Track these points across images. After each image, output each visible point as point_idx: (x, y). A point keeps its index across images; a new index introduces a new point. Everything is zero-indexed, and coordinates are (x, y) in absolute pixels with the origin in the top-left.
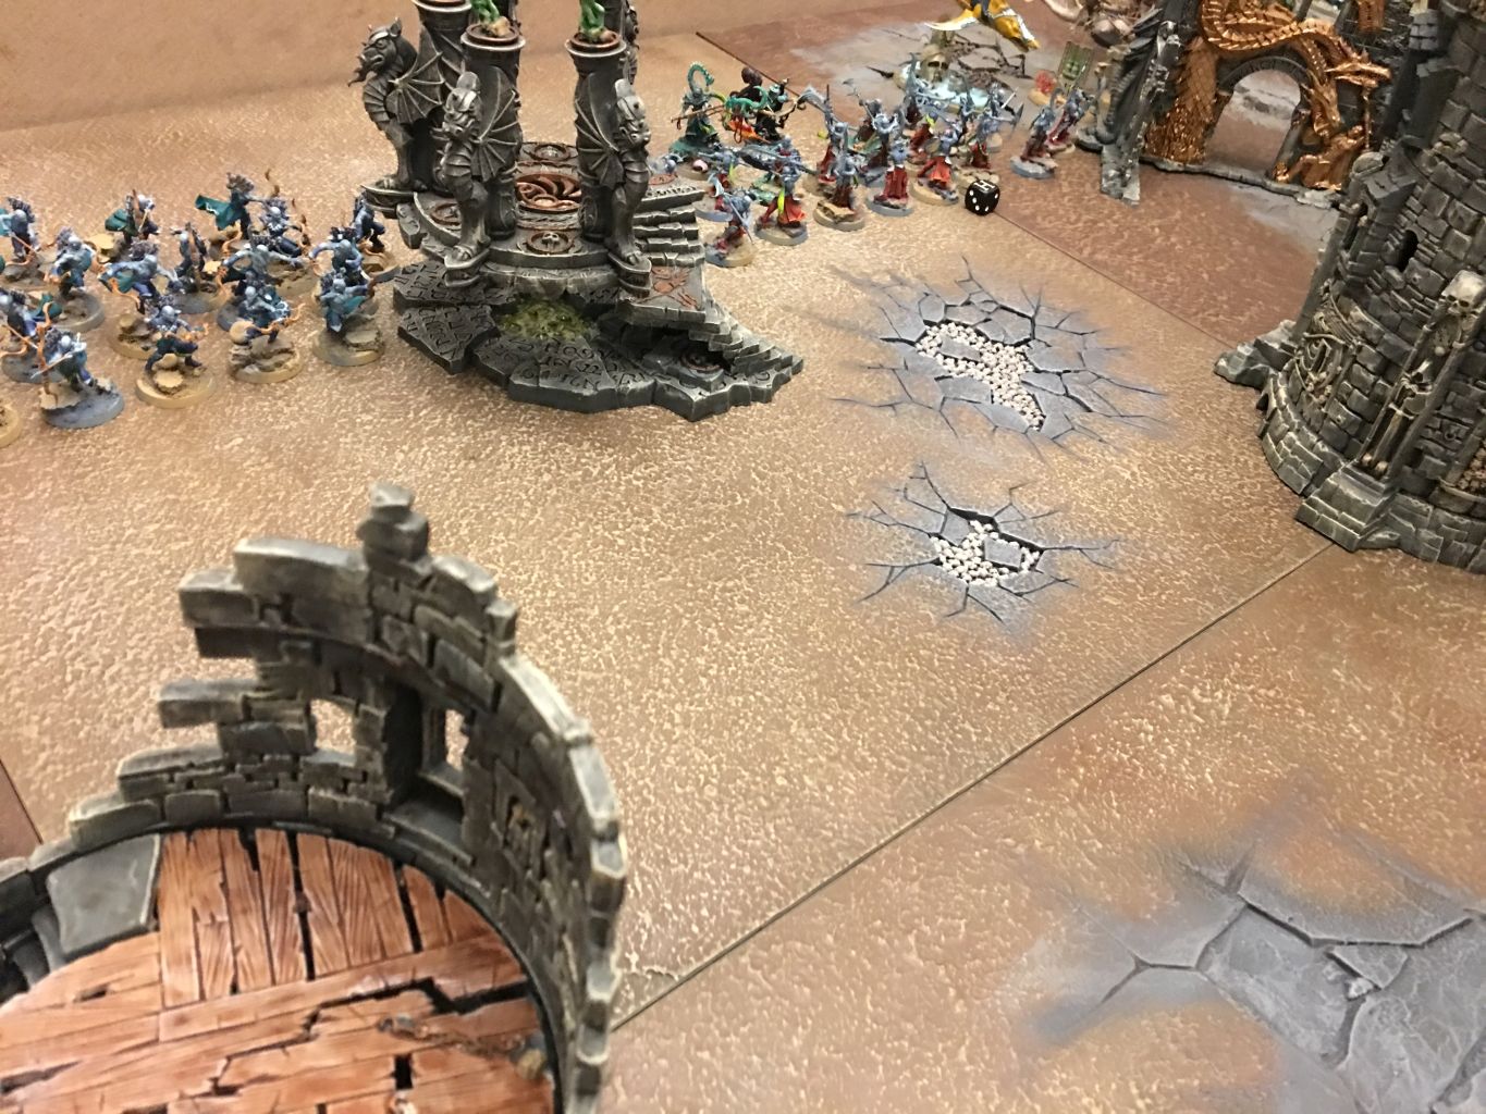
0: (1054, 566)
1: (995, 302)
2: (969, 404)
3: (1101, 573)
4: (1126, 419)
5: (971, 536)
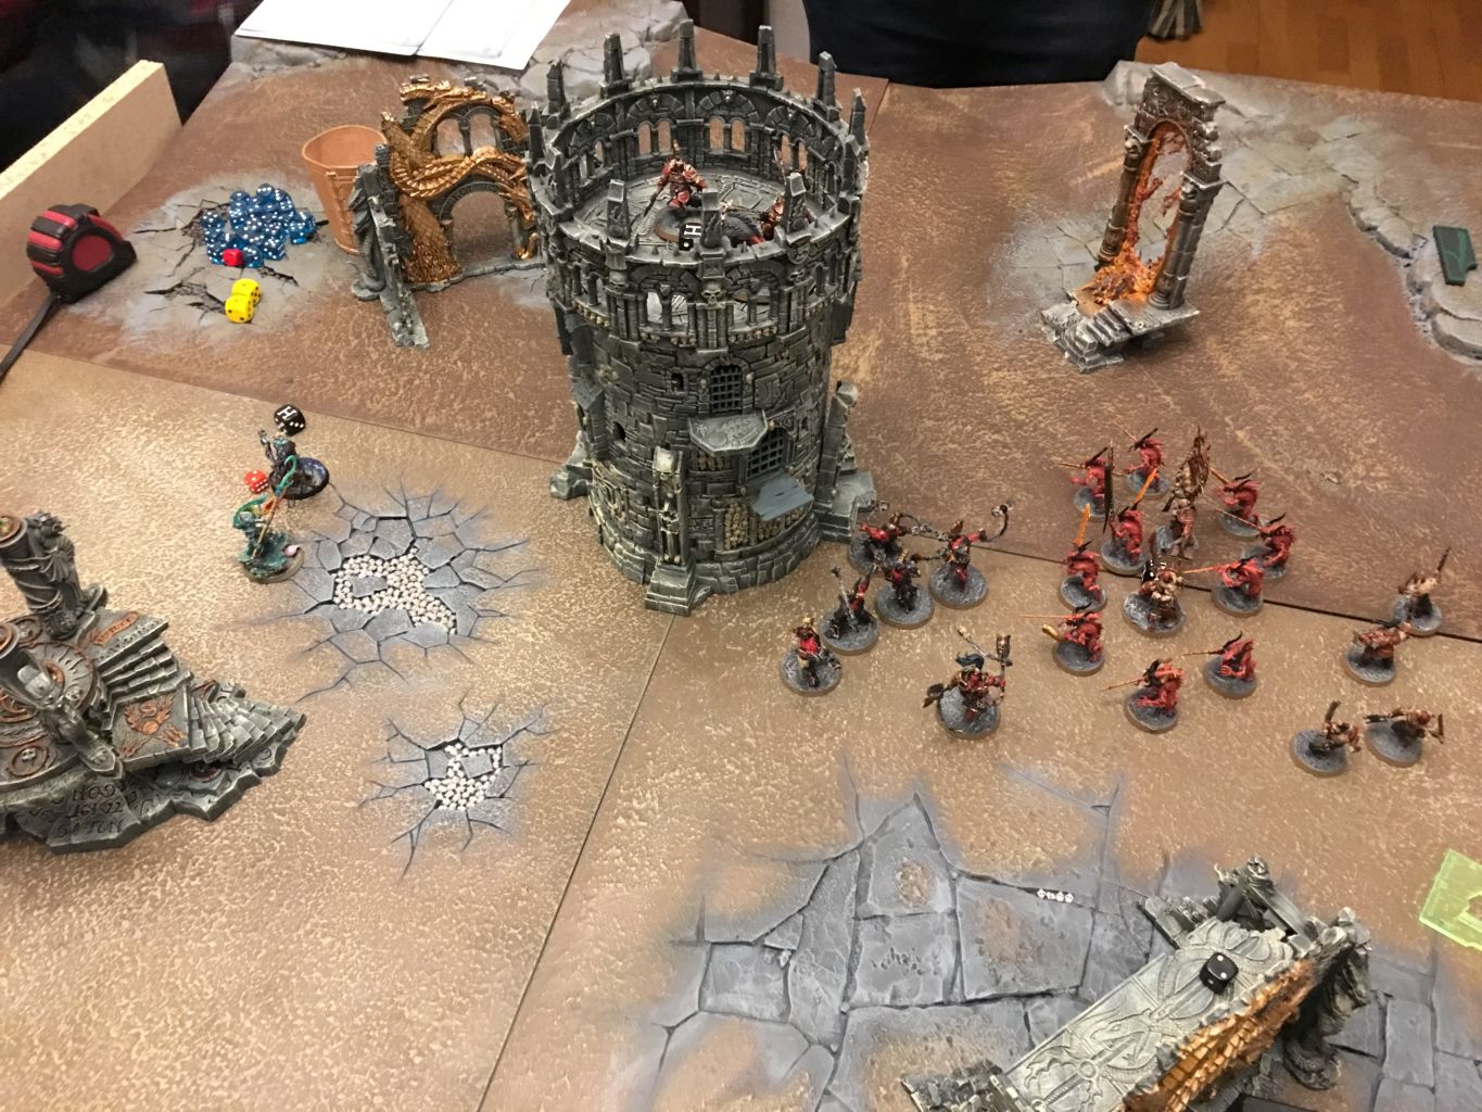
0: (515, 756)
1: (372, 517)
2: (397, 638)
3: (546, 742)
4: (510, 584)
5: (451, 763)
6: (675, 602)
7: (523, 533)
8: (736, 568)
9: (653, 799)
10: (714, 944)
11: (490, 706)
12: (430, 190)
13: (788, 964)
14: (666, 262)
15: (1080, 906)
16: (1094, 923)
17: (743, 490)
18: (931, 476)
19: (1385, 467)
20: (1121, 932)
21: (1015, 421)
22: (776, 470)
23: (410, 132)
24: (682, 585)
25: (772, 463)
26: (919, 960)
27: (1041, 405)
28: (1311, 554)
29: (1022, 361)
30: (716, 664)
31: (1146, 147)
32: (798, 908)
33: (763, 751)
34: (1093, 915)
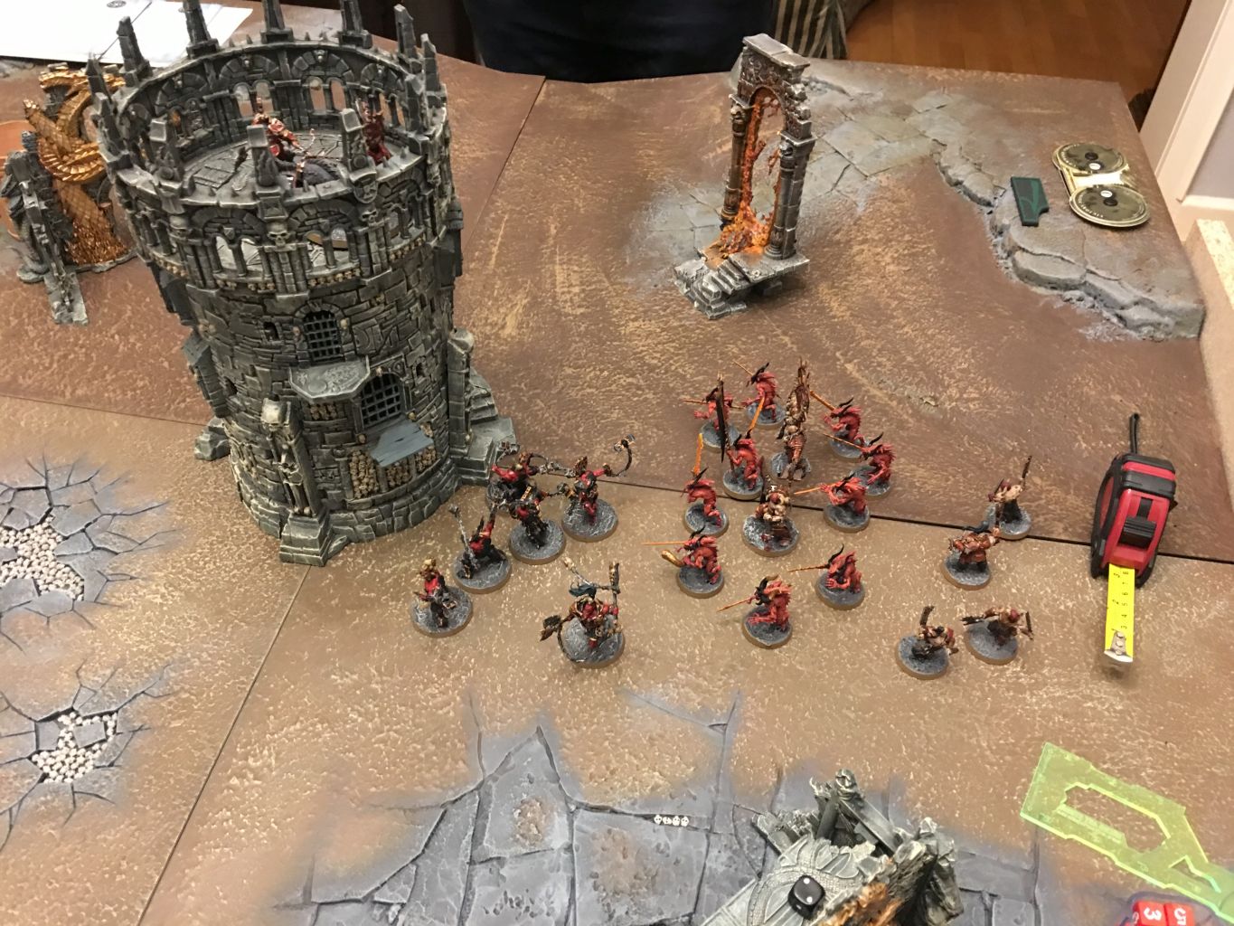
0: (130, 721)
1: (10, 488)
2: (20, 609)
3: (163, 705)
4: (144, 546)
5: (62, 733)
6: (308, 553)
7: (163, 496)
8: (371, 516)
9: (270, 756)
10: (322, 904)
11: (108, 672)
12: (82, 174)
13: (396, 920)
14: (222, 203)
15: (696, 829)
16: (708, 845)
17: (362, 438)
18: (569, 419)
19: (976, 389)
20: (734, 852)
21: (649, 365)
22: (397, 416)
23: (55, 119)
24: (313, 536)
25: (392, 410)
26: (533, 903)
27: (672, 350)
28: (913, 470)
29: (656, 311)
30: (348, 612)
31: (749, 112)
32: (411, 858)
33: (388, 697)
34: (708, 837)
